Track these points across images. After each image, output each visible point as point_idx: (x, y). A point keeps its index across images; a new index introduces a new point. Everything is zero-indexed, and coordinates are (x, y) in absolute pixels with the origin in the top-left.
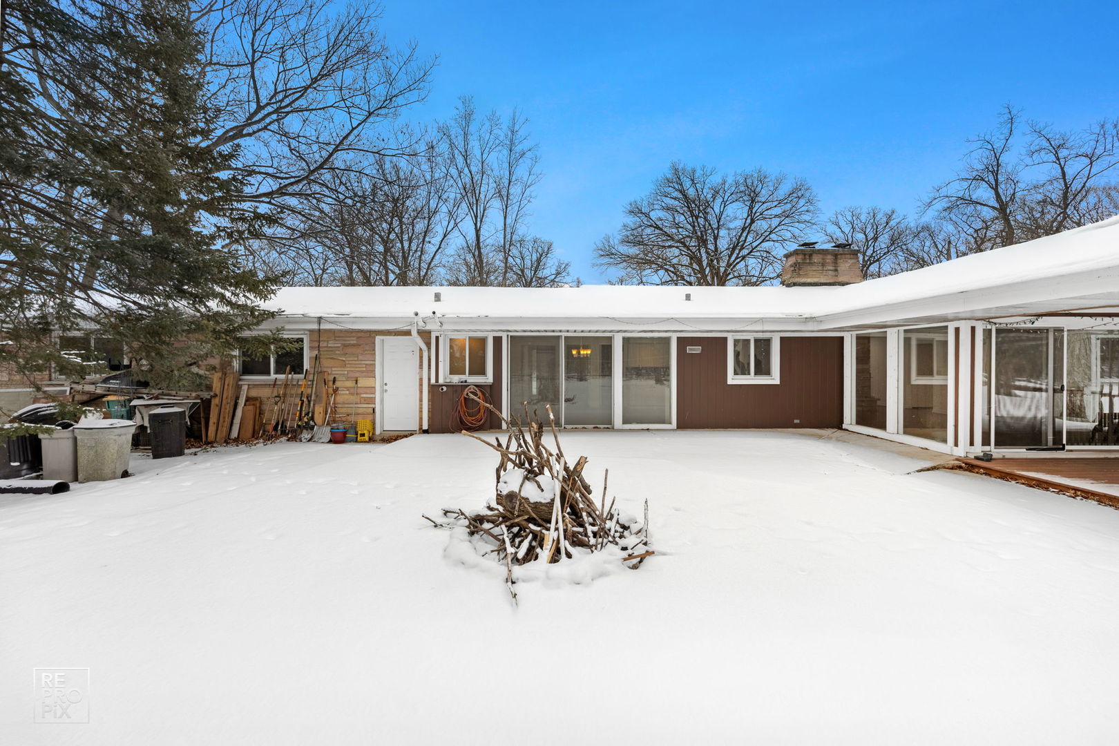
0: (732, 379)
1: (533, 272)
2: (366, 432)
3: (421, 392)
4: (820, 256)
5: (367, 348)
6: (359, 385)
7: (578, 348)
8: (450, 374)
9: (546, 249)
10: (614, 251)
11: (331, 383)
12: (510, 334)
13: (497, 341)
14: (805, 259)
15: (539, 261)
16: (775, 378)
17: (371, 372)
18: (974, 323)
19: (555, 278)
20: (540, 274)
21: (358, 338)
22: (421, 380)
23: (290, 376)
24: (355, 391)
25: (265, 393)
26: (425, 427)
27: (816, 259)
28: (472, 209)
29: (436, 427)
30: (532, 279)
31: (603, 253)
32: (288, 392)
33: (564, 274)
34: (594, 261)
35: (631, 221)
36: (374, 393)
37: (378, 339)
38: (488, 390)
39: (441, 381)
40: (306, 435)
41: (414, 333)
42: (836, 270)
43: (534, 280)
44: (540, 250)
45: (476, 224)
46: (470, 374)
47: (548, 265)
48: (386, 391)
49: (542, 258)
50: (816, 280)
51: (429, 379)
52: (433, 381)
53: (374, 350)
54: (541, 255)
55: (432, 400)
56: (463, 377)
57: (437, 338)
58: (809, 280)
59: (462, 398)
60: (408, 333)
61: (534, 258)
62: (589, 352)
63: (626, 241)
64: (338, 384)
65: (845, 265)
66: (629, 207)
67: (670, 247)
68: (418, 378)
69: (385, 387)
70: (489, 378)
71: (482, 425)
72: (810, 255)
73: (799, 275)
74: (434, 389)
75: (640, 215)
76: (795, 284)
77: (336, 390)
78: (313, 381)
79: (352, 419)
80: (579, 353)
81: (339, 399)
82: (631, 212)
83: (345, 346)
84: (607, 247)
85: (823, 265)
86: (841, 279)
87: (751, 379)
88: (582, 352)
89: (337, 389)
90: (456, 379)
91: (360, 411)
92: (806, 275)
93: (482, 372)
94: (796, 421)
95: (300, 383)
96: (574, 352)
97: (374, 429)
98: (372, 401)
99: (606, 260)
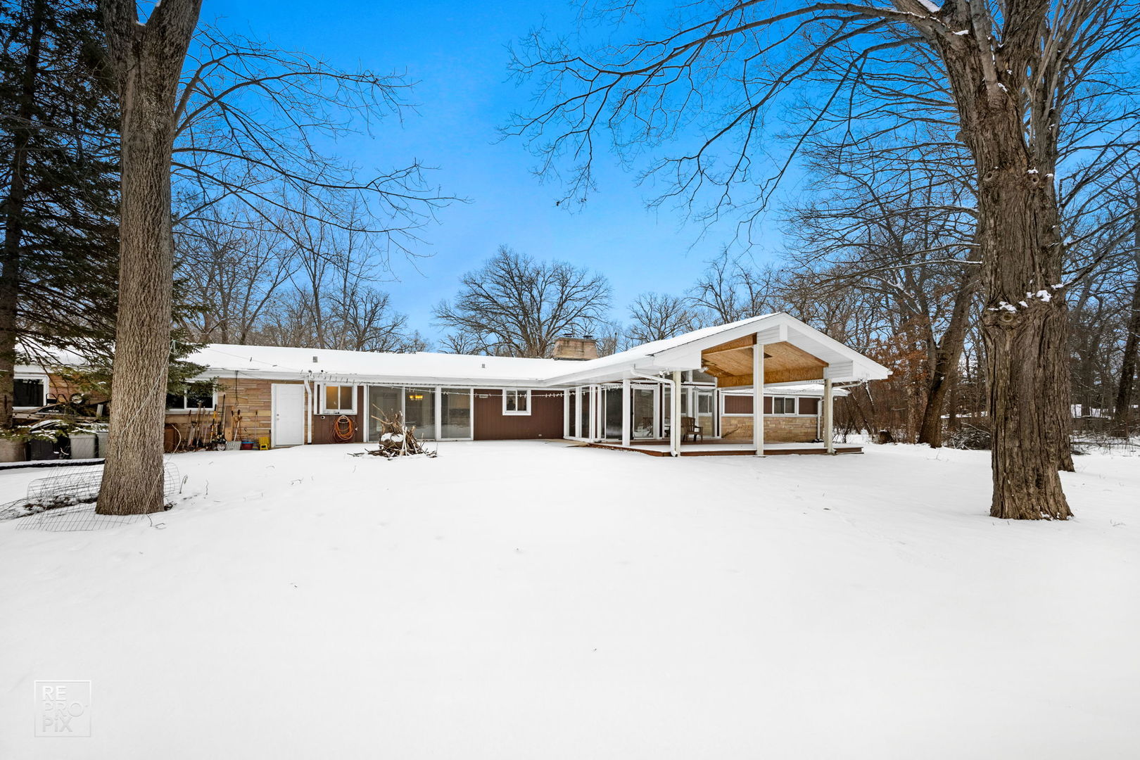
0: (505, 412)
1: (367, 323)
2: (266, 445)
3: (306, 419)
4: (574, 342)
5: (265, 391)
6: (258, 415)
7: (414, 394)
8: (327, 408)
9: (382, 300)
10: (450, 314)
11: (236, 414)
12: (369, 384)
13: (360, 389)
14: (565, 343)
15: (373, 312)
16: (528, 412)
17: (268, 406)
18: (597, 386)
19: (392, 329)
20: (375, 324)
21: (258, 384)
22: (306, 412)
23: (202, 409)
24: (255, 418)
25: (180, 420)
26: (310, 441)
27: (571, 344)
28: (310, 268)
29: (317, 440)
30: (365, 329)
31: (440, 315)
32: (201, 419)
33: (401, 326)
34: (431, 322)
35: (466, 289)
36: (270, 420)
37: (273, 385)
38: (354, 417)
39: (321, 413)
40: (219, 447)
41: (306, 382)
42: (583, 351)
43: (368, 330)
44: (375, 300)
45: (314, 282)
46: (341, 408)
47: (383, 316)
48: (278, 419)
49: (378, 308)
50: (571, 357)
51: (313, 412)
52: (315, 413)
53: (270, 392)
54: (376, 306)
55: (314, 424)
56: (337, 411)
57: (319, 386)
58: (567, 357)
59: (337, 423)
60: (302, 382)
61: (369, 308)
62: (421, 397)
63: (461, 306)
64: (241, 414)
65: (588, 348)
66: (462, 278)
67: (501, 314)
68: (304, 410)
69: (277, 417)
70: (354, 411)
71: (350, 439)
72: (568, 342)
73: (561, 353)
74: (317, 418)
75: (472, 285)
76: (559, 359)
77: (240, 419)
78: (223, 412)
79: (256, 437)
80: (414, 398)
81: (243, 424)
82: (466, 282)
83: (247, 389)
84: (444, 310)
85: (575, 348)
86: (585, 357)
87: (516, 413)
88: (417, 397)
89: (241, 417)
90: (332, 412)
91: (259, 432)
92: (565, 354)
93: (350, 407)
94: (540, 435)
95: (211, 413)
96: (411, 397)
97: (270, 443)
98: (269, 425)
99: (444, 321)
